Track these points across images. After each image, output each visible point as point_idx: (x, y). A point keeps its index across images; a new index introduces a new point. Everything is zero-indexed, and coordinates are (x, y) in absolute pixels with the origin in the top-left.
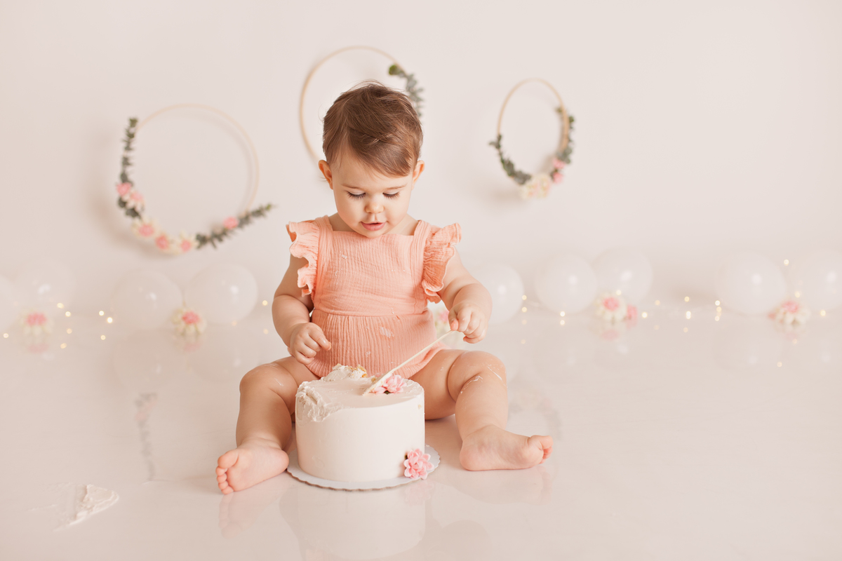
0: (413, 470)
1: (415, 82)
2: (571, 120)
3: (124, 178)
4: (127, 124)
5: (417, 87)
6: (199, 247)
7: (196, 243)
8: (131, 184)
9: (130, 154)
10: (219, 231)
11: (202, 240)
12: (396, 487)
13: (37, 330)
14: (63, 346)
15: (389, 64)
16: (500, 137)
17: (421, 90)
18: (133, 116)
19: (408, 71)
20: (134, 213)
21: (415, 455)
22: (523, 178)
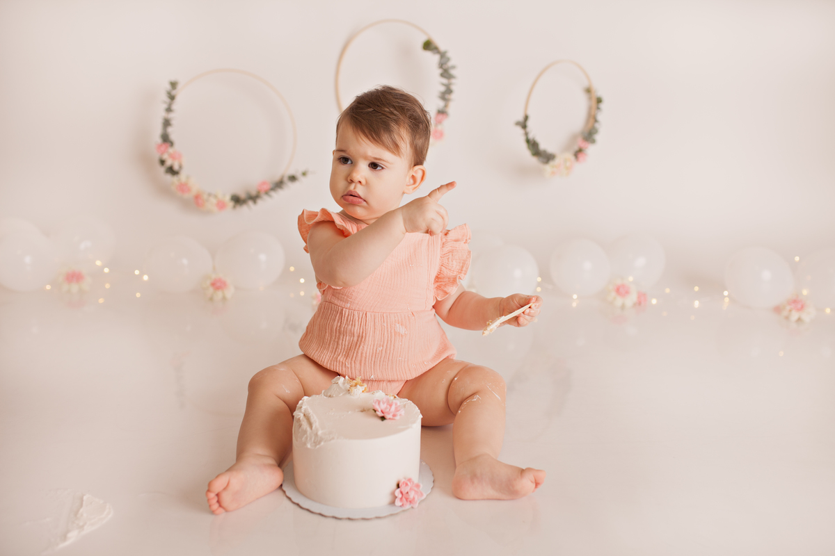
0: (404, 499)
1: (448, 59)
2: (599, 101)
3: (166, 139)
4: (168, 87)
5: (450, 64)
6: (234, 207)
7: (231, 204)
8: (172, 144)
9: (171, 115)
10: (254, 193)
11: (237, 200)
12: (385, 517)
13: (75, 287)
14: (101, 301)
15: (423, 39)
16: (526, 118)
17: (453, 67)
18: (173, 79)
19: (442, 48)
20: (172, 171)
21: (407, 484)
22: (547, 158)
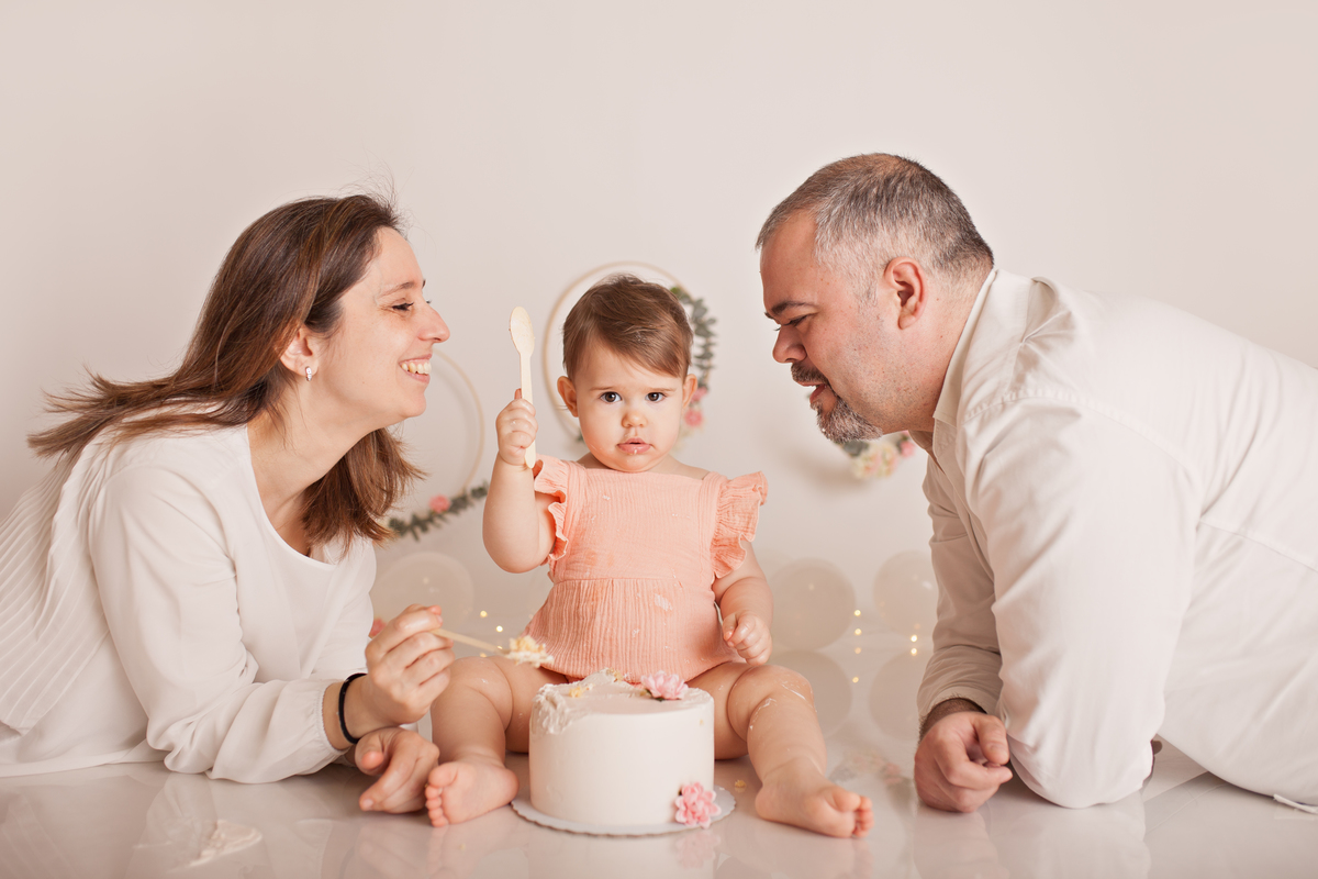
0: (689, 813)
1: (705, 310)
5: (707, 317)
10: (423, 517)
11: (399, 529)
17: (713, 321)
19: (696, 294)
21: (693, 791)
22: (856, 447)
